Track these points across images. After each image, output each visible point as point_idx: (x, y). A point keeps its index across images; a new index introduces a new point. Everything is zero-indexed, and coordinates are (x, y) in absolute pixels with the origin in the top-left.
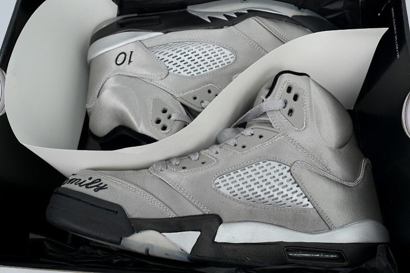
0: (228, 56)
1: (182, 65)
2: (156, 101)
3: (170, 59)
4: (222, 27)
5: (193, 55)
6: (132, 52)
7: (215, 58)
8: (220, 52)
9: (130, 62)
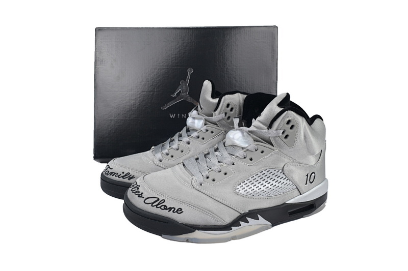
0: (241, 190)
1: (274, 177)
2: (292, 145)
3: (282, 181)
4: (249, 211)
5: (267, 185)
6: (306, 184)
7: (250, 186)
8: (248, 191)
9: (307, 176)
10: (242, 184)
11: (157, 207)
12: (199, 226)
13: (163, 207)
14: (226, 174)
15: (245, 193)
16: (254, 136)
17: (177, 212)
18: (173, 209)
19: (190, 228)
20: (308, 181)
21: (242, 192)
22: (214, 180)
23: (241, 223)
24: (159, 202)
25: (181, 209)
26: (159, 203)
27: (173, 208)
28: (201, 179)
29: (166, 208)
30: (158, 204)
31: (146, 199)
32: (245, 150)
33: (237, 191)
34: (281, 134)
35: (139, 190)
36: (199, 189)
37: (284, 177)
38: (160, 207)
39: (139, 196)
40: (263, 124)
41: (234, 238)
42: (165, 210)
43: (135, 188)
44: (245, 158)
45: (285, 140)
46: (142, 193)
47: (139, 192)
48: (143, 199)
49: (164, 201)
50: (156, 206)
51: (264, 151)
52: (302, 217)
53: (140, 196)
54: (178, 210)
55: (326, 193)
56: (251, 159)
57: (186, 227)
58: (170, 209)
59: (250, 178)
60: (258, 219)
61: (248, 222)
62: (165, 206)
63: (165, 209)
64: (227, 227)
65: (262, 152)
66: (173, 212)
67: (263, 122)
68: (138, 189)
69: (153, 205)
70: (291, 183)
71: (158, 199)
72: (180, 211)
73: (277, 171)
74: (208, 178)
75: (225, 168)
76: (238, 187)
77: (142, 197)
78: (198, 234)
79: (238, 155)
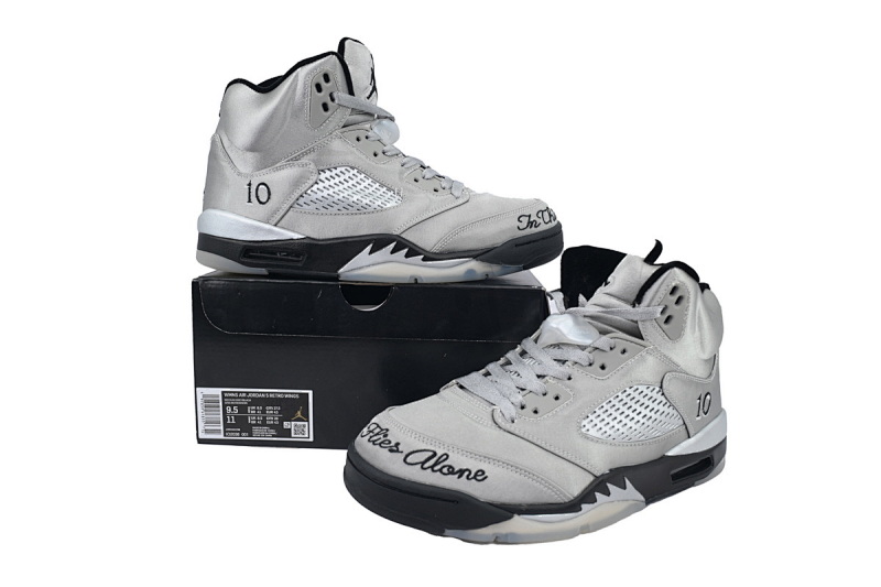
10: (591, 417)
11: (433, 471)
12: (520, 505)
13: (445, 470)
14: (557, 398)
15: (598, 435)
16: (600, 325)
17: (475, 477)
18: (467, 473)
19: (504, 512)
20: (701, 411)
21: (593, 432)
22: (536, 412)
23: (598, 495)
24: (435, 459)
25: (483, 473)
26: (436, 462)
27: (467, 470)
28: (512, 411)
29: (451, 471)
30: (436, 464)
31: (407, 456)
32: (589, 349)
33: (584, 430)
34: (659, 315)
35: (388, 438)
36: (512, 430)
37: (665, 401)
38: (440, 470)
39: (391, 451)
40: (618, 298)
41: (586, 529)
42: (450, 476)
43: (378, 434)
44: (590, 365)
45: (665, 326)
46: (397, 444)
47: (390, 442)
48: (402, 456)
49: (448, 456)
50: (432, 467)
51: (628, 349)
52: (693, 485)
53: (395, 449)
54: (476, 474)
55: (725, 440)
56: (603, 367)
57: (494, 508)
58: (461, 472)
59: (604, 404)
60: (625, 488)
61: (608, 494)
62: (450, 467)
63: (450, 473)
64: (573, 506)
65: (624, 352)
66: (468, 477)
67: (617, 294)
68: (385, 436)
69: (426, 465)
70: (676, 413)
71: (435, 454)
72: (480, 475)
73: (651, 388)
74: (523, 407)
75: (553, 387)
76: (585, 422)
77: (397, 451)
78: (518, 523)
79: (576, 360)
